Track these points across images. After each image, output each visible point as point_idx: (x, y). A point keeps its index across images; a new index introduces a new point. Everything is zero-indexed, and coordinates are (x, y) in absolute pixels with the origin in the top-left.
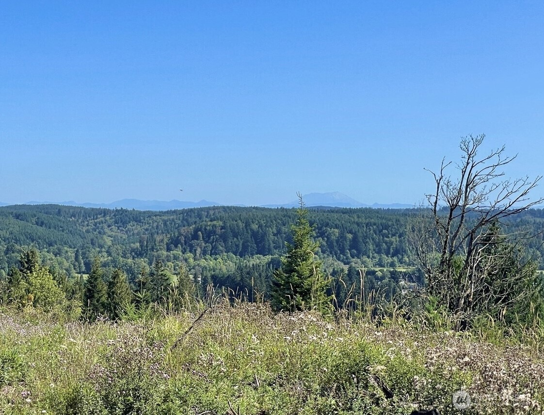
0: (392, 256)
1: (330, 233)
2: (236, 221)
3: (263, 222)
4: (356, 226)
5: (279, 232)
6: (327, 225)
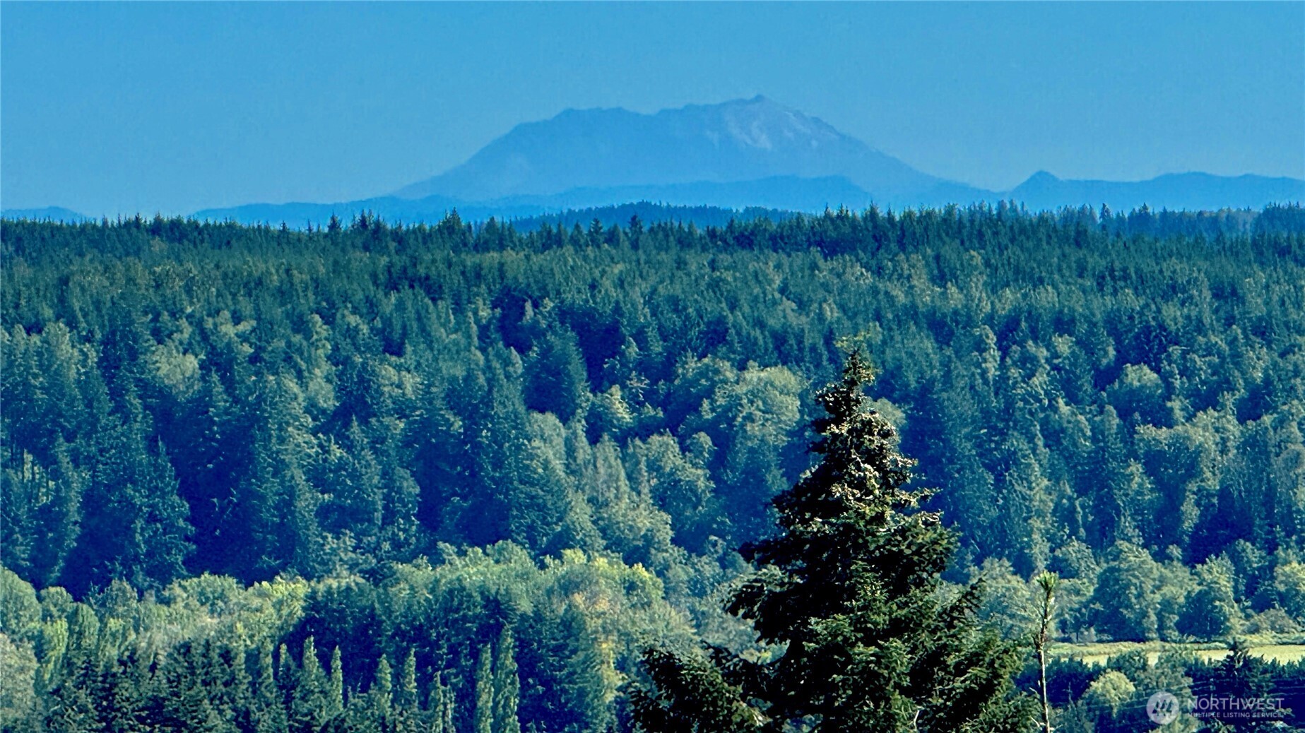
1: (736, 403)
2: (34, 330)
3: (229, 330)
4: (929, 345)
5: (357, 402)
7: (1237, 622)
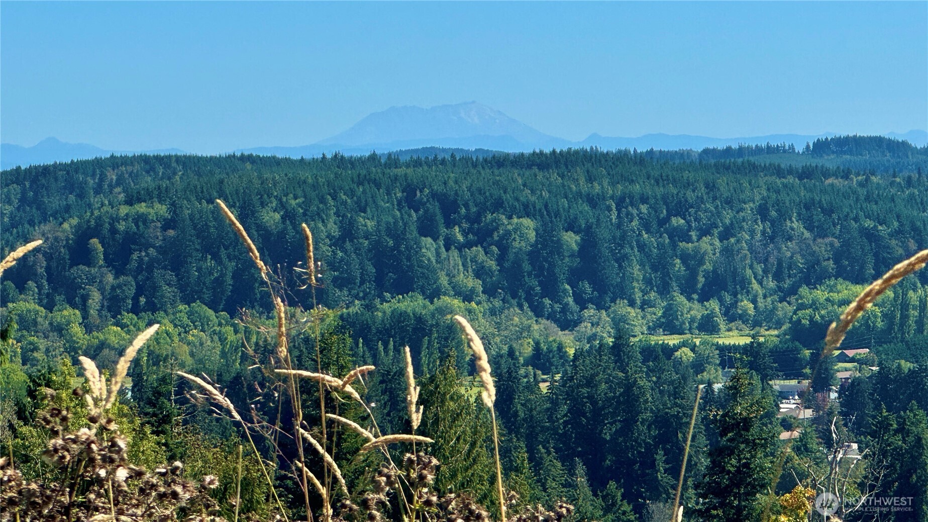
0: (703, 300)
1: (508, 233)
3: (293, 202)
6: (498, 205)
7: (722, 327)
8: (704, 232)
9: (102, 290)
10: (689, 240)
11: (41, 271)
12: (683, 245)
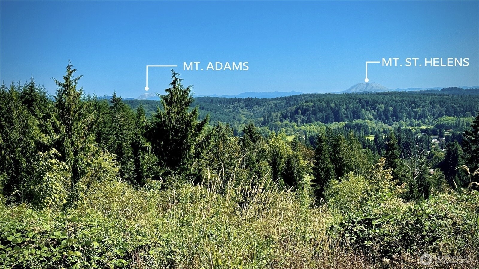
0: (418, 120)
1: (379, 108)
2: (321, 102)
3: (337, 102)
4: (395, 102)
5: (347, 108)
6: (377, 102)
7: (422, 125)
8: (419, 107)
9: (301, 119)
10: (415, 108)
11: (289, 116)
12: (414, 109)
